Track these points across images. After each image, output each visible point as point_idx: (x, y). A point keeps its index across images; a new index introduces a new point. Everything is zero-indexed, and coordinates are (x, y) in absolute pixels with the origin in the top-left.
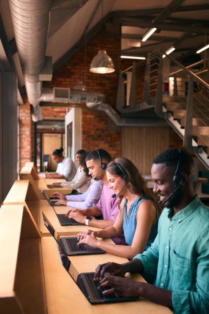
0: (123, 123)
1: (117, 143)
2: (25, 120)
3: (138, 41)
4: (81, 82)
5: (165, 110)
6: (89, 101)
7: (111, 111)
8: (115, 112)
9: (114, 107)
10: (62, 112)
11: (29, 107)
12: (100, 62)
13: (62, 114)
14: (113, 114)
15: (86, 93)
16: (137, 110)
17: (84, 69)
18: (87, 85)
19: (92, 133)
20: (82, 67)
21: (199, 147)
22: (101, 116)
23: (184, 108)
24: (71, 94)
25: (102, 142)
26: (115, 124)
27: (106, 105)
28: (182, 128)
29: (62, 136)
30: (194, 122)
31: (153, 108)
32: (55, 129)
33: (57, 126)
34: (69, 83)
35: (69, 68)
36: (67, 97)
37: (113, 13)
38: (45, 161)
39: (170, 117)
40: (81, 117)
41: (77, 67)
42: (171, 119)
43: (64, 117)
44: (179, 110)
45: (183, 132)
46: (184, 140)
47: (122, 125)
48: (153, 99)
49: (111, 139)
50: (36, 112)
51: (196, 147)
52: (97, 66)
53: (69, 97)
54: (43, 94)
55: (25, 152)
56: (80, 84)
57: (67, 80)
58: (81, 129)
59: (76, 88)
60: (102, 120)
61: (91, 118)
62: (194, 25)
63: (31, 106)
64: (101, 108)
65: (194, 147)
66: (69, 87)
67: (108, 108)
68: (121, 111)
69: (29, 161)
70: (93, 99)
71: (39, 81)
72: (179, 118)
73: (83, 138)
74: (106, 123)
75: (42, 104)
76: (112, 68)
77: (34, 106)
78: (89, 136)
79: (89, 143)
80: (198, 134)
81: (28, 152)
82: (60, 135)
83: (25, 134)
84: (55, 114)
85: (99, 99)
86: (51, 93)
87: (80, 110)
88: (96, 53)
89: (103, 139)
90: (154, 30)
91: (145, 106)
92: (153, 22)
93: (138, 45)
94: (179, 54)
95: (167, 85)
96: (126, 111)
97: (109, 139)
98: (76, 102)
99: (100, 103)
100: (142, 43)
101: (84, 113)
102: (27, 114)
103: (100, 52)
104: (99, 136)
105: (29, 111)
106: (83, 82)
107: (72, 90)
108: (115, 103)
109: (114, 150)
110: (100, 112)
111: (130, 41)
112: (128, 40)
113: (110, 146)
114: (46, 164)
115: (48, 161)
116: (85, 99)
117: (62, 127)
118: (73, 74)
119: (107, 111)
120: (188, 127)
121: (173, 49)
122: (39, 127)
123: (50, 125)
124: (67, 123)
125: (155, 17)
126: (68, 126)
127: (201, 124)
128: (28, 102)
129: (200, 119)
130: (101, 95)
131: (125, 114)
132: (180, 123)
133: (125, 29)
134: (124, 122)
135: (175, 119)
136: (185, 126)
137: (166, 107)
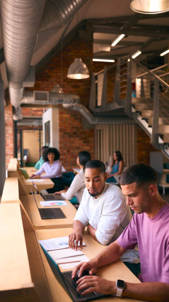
0: (95, 121)
1: (91, 139)
2: (8, 120)
3: (108, 46)
4: (58, 85)
5: (133, 110)
6: (65, 103)
7: (85, 111)
8: (88, 111)
9: (88, 107)
10: (39, 111)
11: (11, 109)
12: (77, 68)
13: (39, 113)
14: (87, 113)
15: (63, 96)
16: (109, 110)
17: (60, 73)
18: (63, 87)
19: (68, 130)
20: (58, 71)
21: (165, 144)
22: (76, 115)
23: (151, 109)
24: (49, 96)
25: (77, 139)
26: (88, 122)
27: (80, 106)
28: (149, 126)
29: (40, 132)
30: (160, 122)
31: (123, 108)
32: (33, 126)
33: (35, 124)
34: (46, 86)
35: (47, 72)
36: (46, 99)
37: (86, 21)
38: (25, 155)
39: (138, 116)
40: (58, 116)
41: (53, 71)
42: (140, 118)
43: (41, 115)
44: (146, 111)
45: (150, 130)
46: (151, 137)
47: (95, 123)
48: (123, 100)
49: (85, 136)
50: (17, 113)
51: (162, 144)
52: (74, 73)
53: (48, 99)
54: (24, 97)
55: (9, 149)
56: (57, 87)
57: (45, 82)
58: (58, 128)
59: (53, 91)
60: (76, 119)
61: (67, 118)
62: (158, 32)
63: (13, 108)
64: (76, 108)
65: (160, 144)
66: (47, 90)
67: (82, 108)
68: (93, 110)
69: (12, 157)
70: (69, 101)
71: (22, 87)
72: (147, 118)
73: (60, 135)
74: (80, 122)
75: (23, 105)
76: (87, 74)
77: (16, 107)
78: (65, 134)
79: (65, 139)
80: (164, 133)
81: (11, 149)
82: (37, 132)
83: (8, 133)
84: (33, 113)
85: (75, 101)
86: (32, 96)
87: (57, 111)
88: (73, 61)
89: (78, 136)
90: (123, 36)
91: (116, 106)
92: (121, 28)
93: (108, 49)
94: (145, 57)
95: (134, 84)
96: (98, 110)
97: (83, 136)
98: (54, 104)
99: (75, 104)
100: (111, 47)
101: (60, 113)
102: (10, 114)
103: (76, 60)
104: (75, 133)
105: (11, 112)
106: (60, 85)
107: (50, 93)
108: (88, 103)
109: (87, 145)
110: (75, 111)
111: (101, 46)
112: (99, 45)
113: (84, 142)
114: (25, 158)
115: (27, 155)
116: (62, 101)
117: (40, 124)
118: (50, 77)
119: (82, 111)
120: (155, 126)
121: (139, 53)
122: (18, 124)
123: (29, 122)
124: (45, 121)
125: (123, 24)
126: (45, 124)
127: (166, 123)
128: (10, 104)
129: (165, 119)
130: (77, 97)
131: (97, 113)
132: (147, 122)
133: (96, 36)
134: (97, 120)
135: (143, 119)
136: (152, 125)
137: (134, 107)
